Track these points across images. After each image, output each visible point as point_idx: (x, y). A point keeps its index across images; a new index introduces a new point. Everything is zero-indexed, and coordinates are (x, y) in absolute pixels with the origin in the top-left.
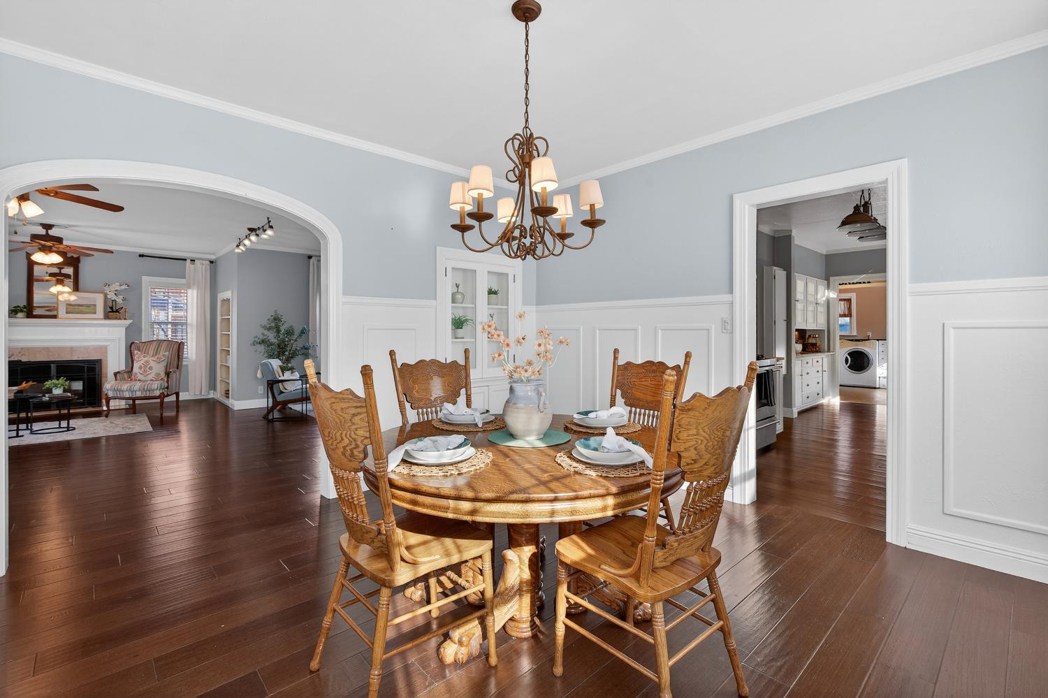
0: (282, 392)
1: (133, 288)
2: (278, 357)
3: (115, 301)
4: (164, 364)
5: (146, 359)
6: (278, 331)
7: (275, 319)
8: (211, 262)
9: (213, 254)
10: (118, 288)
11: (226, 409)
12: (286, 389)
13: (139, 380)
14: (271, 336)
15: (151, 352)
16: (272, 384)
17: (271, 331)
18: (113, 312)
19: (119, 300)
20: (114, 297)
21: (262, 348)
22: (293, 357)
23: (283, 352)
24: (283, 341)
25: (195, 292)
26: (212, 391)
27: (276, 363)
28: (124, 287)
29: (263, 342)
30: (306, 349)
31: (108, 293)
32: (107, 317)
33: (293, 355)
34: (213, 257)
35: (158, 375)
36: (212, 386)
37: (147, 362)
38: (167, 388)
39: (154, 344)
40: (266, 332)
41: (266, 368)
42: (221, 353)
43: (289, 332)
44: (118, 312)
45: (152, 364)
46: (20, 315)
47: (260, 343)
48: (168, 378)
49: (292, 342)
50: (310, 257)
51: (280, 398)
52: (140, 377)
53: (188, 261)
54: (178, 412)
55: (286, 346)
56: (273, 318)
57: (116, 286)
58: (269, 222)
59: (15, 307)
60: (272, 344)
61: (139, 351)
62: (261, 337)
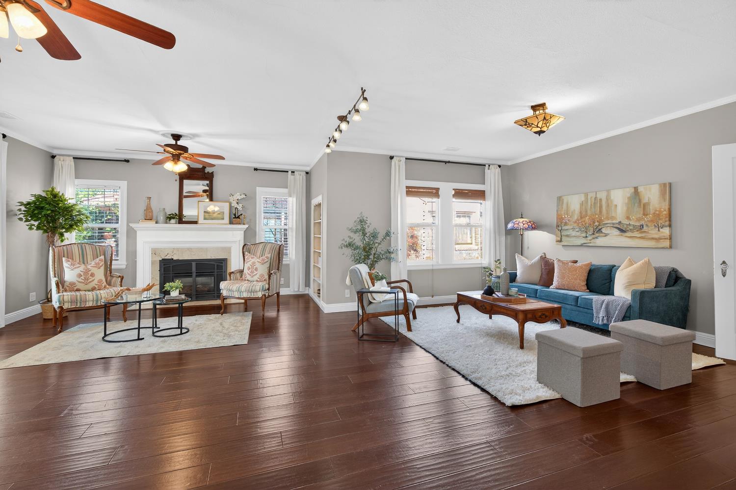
0: (371, 303)
1: (250, 198)
2: (364, 262)
3: (238, 209)
4: (267, 265)
5: (253, 260)
6: (364, 234)
7: (361, 221)
8: (307, 173)
9: (308, 166)
10: (239, 198)
11: (318, 309)
12: (374, 299)
13: (248, 280)
14: (358, 240)
15: (258, 254)
16: (361, 295)
17: (358, 234)
18: (235, 218)
19: (240, 207)
20: (236, 205)
21: (348, 251)
22: (376, 261)
23: (368, 256)
24: (369, 244)
25: (295, 199)
26: (308, 288)
27: (363, 269)
28: (243, 196)
29: (350, 245)
30: (390, 253)
31: (232, 202)
32: (231, 223)
33: (377, 259)
34: (308, 169)
35: (262, 276)
36: (307, 284)
37: (254, 263)
38: (268, 289)
39: (261, 246)
40: (352, 235)
41: (355, 274)
42: (314, 254)
43: (374, 236)
44: (239, 218)
45: (258, 265)
46: (173, 221)
47: (347, 246)
48: (269, 278)
49: (376, 245)
50: (392, 158)
51: (370, 310)
52: (249, 277)
53: (290, 172)
54: (278, 311)
55: (370, 249)
56: (359, 220)
57: (238, 196)
58: (363, 93)
59: (170, 215)
60: (357, 248)
61: (249, 253)
62: (348, 240)
